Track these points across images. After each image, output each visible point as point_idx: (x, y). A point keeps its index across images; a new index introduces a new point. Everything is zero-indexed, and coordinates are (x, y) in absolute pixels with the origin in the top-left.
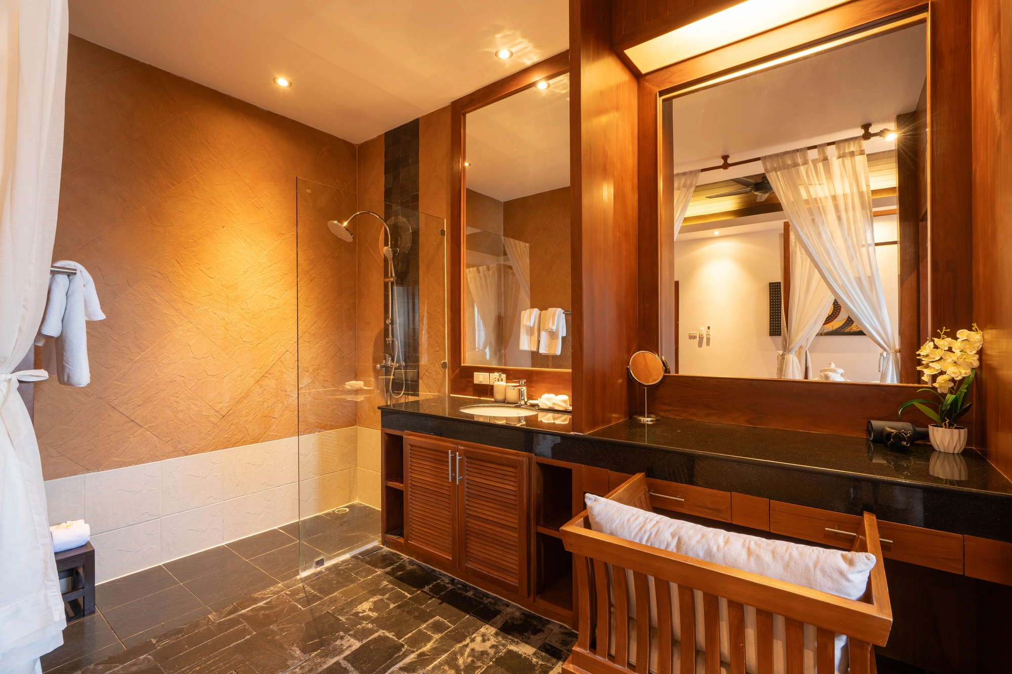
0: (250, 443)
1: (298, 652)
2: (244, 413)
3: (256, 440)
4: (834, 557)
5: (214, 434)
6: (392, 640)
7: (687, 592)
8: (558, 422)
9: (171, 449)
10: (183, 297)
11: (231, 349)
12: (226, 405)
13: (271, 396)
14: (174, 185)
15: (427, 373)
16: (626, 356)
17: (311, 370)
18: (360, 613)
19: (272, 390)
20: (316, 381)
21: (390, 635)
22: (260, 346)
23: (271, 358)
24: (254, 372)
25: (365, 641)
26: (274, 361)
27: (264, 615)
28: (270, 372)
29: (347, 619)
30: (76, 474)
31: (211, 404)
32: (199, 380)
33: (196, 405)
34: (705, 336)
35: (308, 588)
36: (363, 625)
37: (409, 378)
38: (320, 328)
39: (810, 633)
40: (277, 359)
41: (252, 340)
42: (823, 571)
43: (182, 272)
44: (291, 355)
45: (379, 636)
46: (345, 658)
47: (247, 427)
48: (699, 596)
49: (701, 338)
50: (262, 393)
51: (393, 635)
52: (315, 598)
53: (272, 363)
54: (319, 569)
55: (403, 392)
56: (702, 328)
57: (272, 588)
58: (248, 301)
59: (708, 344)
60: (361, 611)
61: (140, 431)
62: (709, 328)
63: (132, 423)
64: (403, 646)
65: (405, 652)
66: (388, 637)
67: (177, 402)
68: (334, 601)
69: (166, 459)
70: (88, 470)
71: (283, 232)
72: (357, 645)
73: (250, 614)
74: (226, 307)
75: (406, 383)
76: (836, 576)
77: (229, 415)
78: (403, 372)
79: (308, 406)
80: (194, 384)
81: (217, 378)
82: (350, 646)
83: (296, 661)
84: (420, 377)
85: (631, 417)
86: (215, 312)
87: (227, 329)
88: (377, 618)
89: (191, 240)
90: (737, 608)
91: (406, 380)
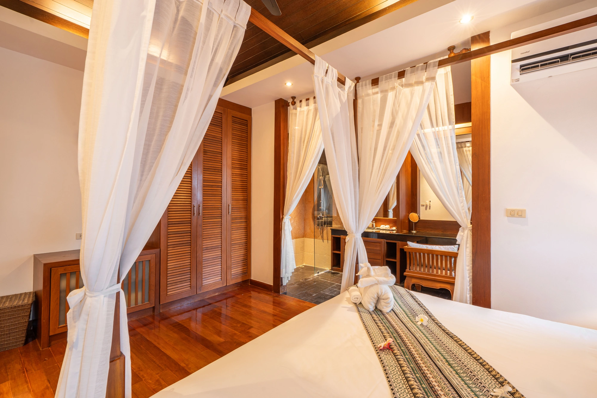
4: (453, 246)
7: (428, 255)
8: (387, 233)
16: (408, 214)
34: (428, 205)
37: (328, 221)
39: (448, 258)
42: (450, 248)
48: (431, 255)
49: (427, 206)
54: (318, 274)
55: (326, 225)
56: (427, 201)
59: (430, 209)
62: (430, 201)
75: (327, 223)
76: (452, 249)
84: (333, 220)
85: (409, 231)
90: (437, 256)
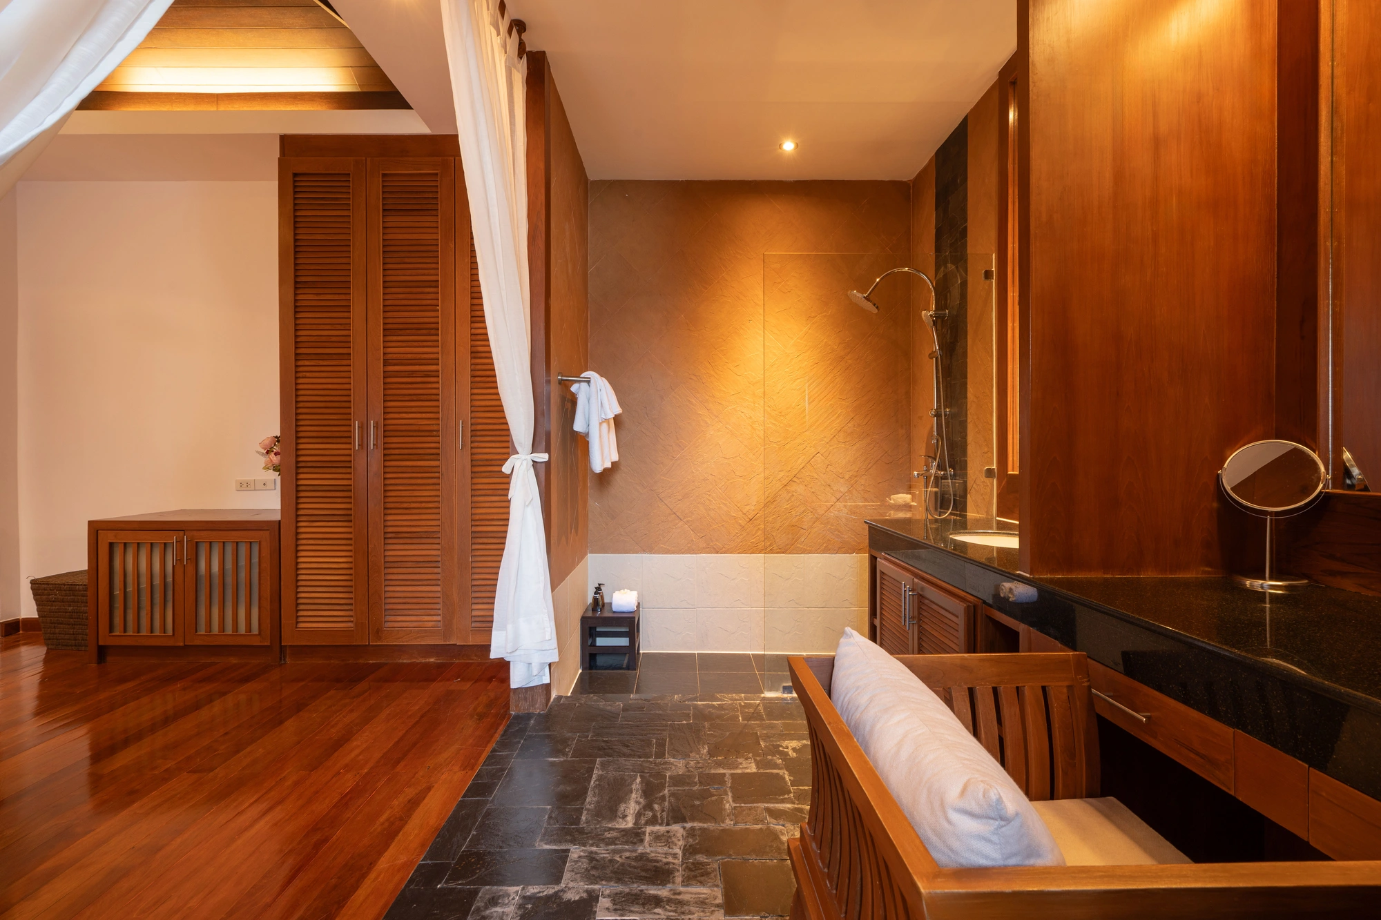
0: (778, 553)
1: (705, 751)
2: (770, 519)
3: (783, 551)
5: (741, 537)
6: (786, 782)
9: (704, 545)
10: (714, 397)
11: (757, 449)
12: (753, 507)
13: (799, 503)
14: (706, 289)
15: (975, 486)
17: (847, 477)
18: (782, 746)
19: (801, 497)
20: (854, 490)
21: (787, 777)
22: (787, 446)
23: (800, 461)
24: (781, 476)
25: (761, 771)
26: (803, 465)
27: (709, 712)
28: (798, 476)
29: (765, 746)
30: (637, 553)
31: (739, 505)
32: (728, 480)
33: (725, 505)
35: (761, 708)
36: (775, 758)
37: (957, 492)
38: (859, 425)
40: (806, 462)
41: (779, 440)
43: (712, 373)
44: (823, 458)
45: (778, 774)
46: (732, 775)
47: (774, 534)
50: (790, 499)
51: (790, 780)
52: (759, 717)
53: (801, 467)
54: (785, 695)
55: (949, 511)
57: (734, 695)
58: (774, 398)
60: (784, 746)
61: (680, 524)
63: (673, 516)
64: (789, 792)
65: (785, 798)
66: (784, 779)
67: (709, 500)
68: (772, 727)
69: (700, 553)
70: (644, 551)
71: (813, 315)
72: (753, 769)
73: (702, 707)
74: (752, 405)
75: (954, 499)
77: (755, 520)
78: (950, 484)
79: (844, 520)
80: (723, 483)
81: (744, 479)
82: (746, 768)
83: (697, 756)
84: (968, 491)
86: (743, 411)
87: (754, 429)
88: (792, 759)
89: (720, 340)
91: (955, 495)
